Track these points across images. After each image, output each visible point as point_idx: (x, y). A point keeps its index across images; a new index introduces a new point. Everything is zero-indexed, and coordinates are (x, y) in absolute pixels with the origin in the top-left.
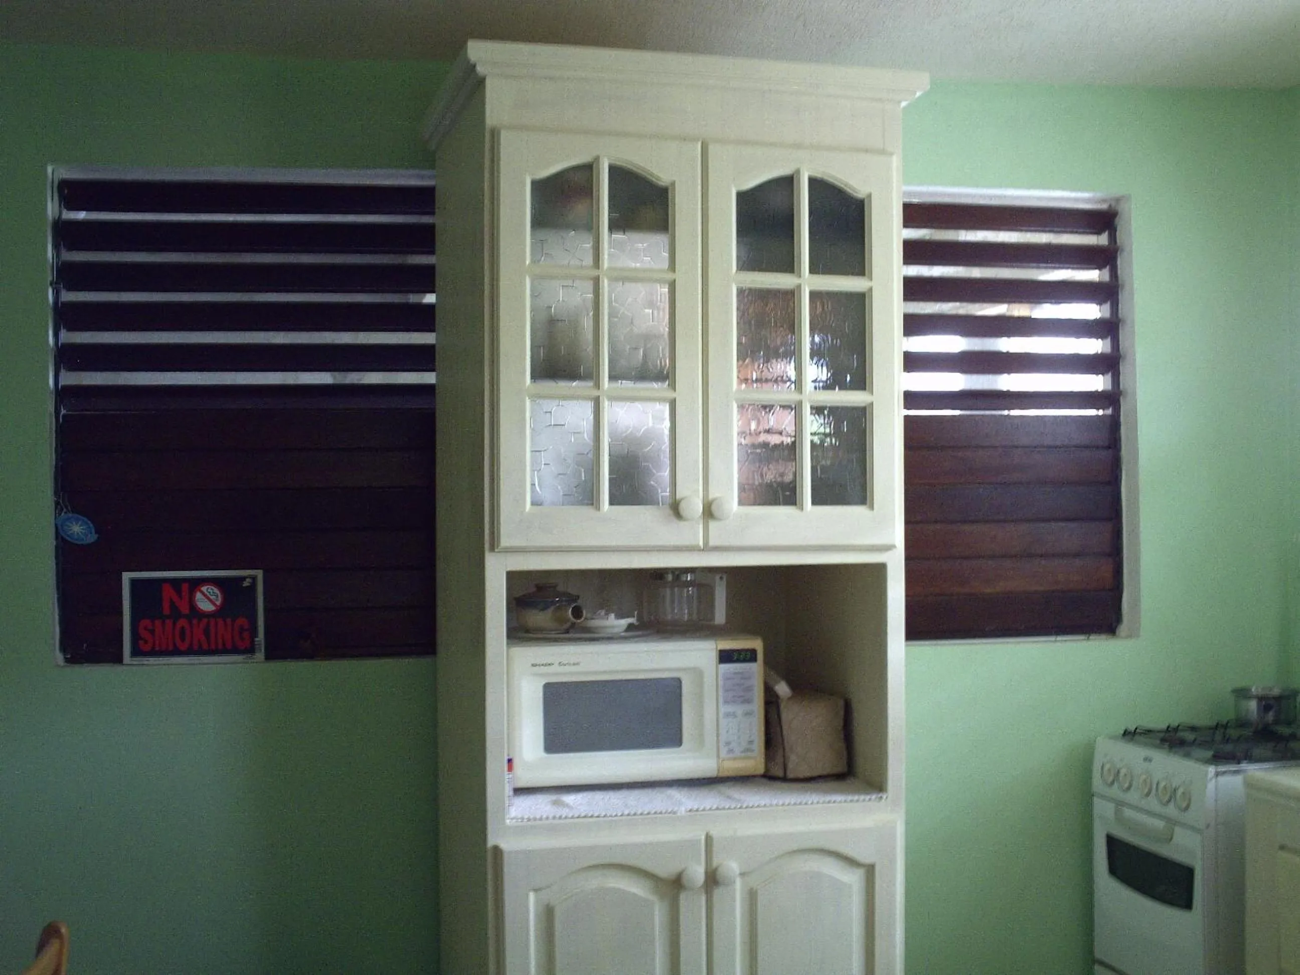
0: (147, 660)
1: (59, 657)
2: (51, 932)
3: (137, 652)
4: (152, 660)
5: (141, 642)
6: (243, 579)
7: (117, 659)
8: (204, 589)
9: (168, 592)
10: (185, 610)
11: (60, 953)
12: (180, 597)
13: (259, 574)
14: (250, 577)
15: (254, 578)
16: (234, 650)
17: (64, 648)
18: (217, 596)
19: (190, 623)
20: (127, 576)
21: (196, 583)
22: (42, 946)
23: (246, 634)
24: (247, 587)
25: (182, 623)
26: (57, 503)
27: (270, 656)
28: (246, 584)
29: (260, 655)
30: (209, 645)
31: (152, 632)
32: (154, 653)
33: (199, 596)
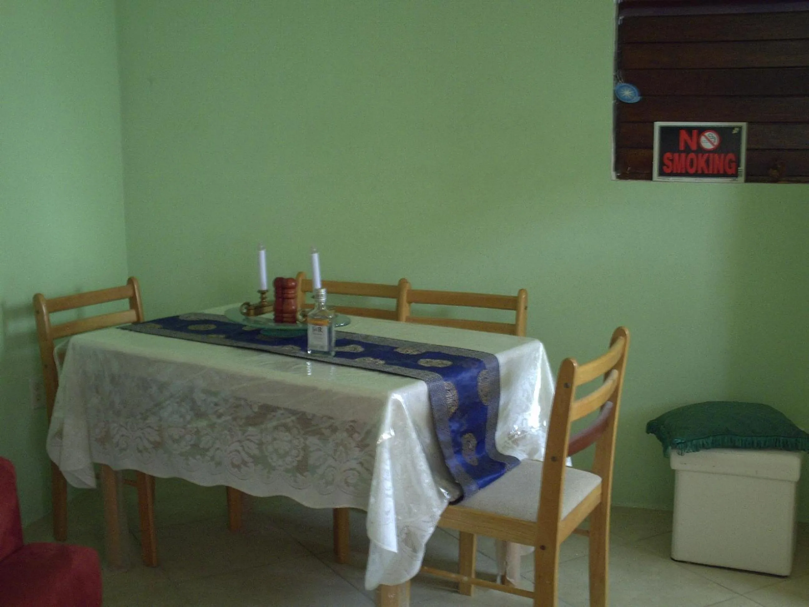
0: (668, 179)
1: (613, 174)
2: (619, 333)
3: (662, 173)
4: (671, 179)
5: (665, 167)
6: (732, 128)
7: (649, 177)
8: (707, 134)
9: (684, 135)
10: (694, 147)
11: (625, 346)
12: (691, 139)
13: (744, 125)
14: (737, 127)
15: (740, 128)
16: (725, 175)
17: (616, 169)
18: (715, 138)
19: (697, 156)
20: (658, 125)
21: (702, 130)
22: (613, 341)
23: (733, 165)
24: (735, 134)
25: (692, 155)
26: (616, 76)
27: (748, 180)
28: (735, 131)
29: (741, 179)
30: (708, 171)
31: (672, 160)
32: (672, 174)
33: (703, 139)
